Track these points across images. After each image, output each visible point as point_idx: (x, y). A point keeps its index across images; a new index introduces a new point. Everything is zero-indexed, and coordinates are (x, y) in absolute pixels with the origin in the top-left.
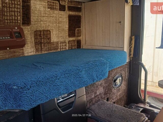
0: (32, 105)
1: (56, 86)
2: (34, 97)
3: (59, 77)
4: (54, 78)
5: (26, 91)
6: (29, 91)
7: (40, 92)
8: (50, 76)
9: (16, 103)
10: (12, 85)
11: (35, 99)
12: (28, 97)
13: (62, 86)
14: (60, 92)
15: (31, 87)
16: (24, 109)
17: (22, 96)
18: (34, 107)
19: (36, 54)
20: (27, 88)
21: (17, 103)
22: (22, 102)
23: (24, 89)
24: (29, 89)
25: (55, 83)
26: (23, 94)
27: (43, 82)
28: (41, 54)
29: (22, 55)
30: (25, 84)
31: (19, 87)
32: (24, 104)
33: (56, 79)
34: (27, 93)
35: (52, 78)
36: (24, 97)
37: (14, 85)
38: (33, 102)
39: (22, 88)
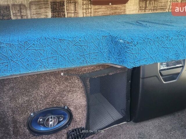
0: (135, 64)
1: (165, 48)
2: (139, 55)
3: (171, 38)
4: (164, 38)
5: (132, 47)
6: (135, 47)
7: (146, 52)
8: (161, 36)
9: (119, 58)
10: (118, 38)
11: (139, 58)
12: (133, 54)
13: (172, 50)
14: (168, 57)
15: (137, 44)
16: (126, 66)
17: (127, 52)
18: (136, 67)
19: (138, 13)
20: (133, 44)
21: (121, 58)
22: (126, 58)
23: (131, 44)
24: (135, 45)
25: (165, 44)
26: (129, 49)
27: (152, 40)
28: (144, 14)
29: (123, 13)
30: (132, 39)
31: (126, 41)
32: (128, 60)
33: (167, 40)
34: (133, 49)
35: (163, 38)
36: (129, 53)
37: (120, 38)
38: (137, 60)
39: (128, 43)
